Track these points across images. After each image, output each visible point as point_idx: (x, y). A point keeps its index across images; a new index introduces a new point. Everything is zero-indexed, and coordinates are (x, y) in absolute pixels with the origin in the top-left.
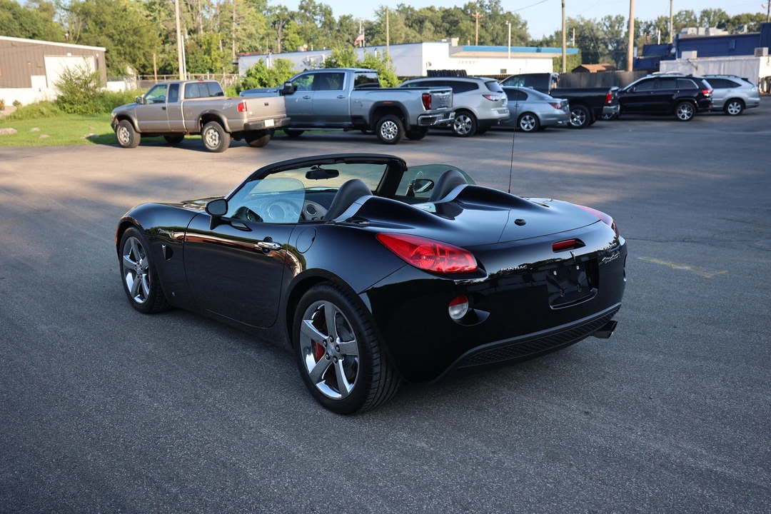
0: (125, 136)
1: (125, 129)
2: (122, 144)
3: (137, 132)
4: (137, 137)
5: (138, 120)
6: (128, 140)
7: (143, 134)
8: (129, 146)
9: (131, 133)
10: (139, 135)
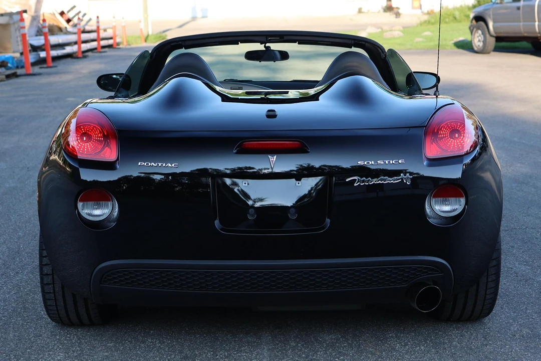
0: (479, 41)
1: (480, 32)
2: (476, 49)
3: (491, 36)
4: (492, 42)
5: (494, 22)
6: (481, 44)
7: (499, 39)
8: (482, 52)
9: (485, 37)
10: (494, 39)
